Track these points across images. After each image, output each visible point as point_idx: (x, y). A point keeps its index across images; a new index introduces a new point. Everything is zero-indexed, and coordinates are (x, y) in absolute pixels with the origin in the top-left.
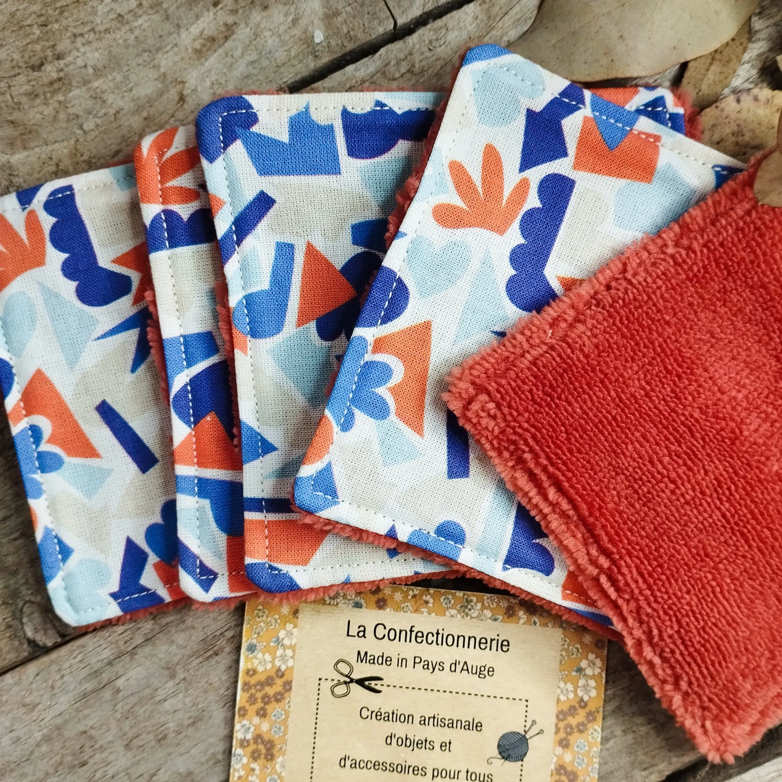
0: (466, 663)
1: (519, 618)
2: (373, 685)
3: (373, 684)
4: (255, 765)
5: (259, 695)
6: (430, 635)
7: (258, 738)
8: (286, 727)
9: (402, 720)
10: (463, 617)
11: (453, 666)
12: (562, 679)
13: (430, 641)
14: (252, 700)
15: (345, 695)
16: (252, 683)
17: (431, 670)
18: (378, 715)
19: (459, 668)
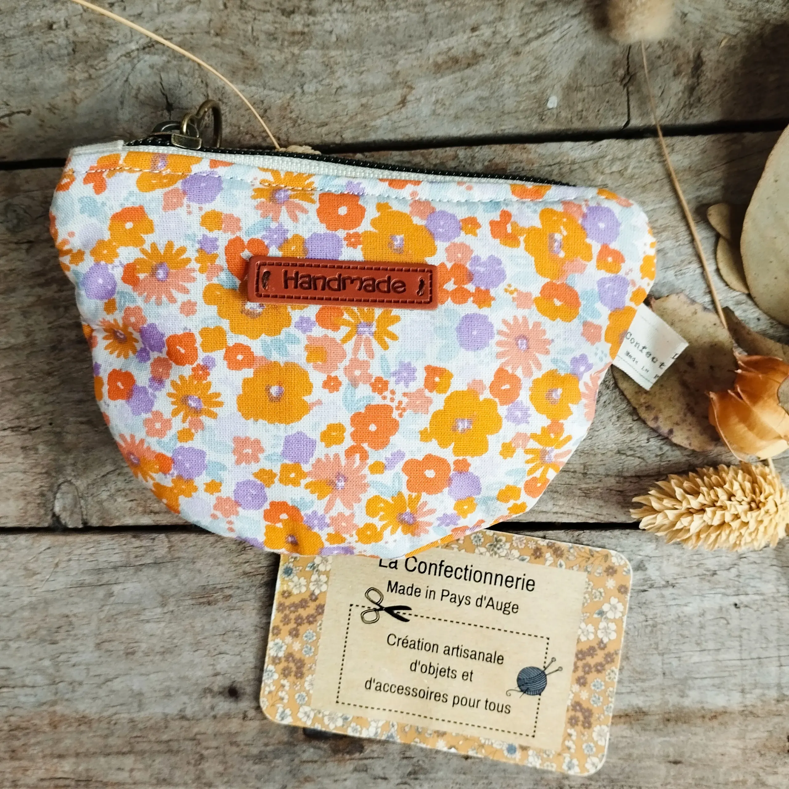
0: (491, 599)
1: (546, 560)
2: (401, 614)
3: (401, 612)
4: (285, 682)
5: (293, 616)
6: (459, 570)
7: (289, 656)
8: (317, 648)
9: (427, 648)
10: (491, 555)
11: (479, 601)
12: (584, 620)
13: (458, 576)
14: (286, 620)
15: (374, 622)
16: (287, 604)
17: (458, 603)
18: (404, 643)
19: (485, 603)
